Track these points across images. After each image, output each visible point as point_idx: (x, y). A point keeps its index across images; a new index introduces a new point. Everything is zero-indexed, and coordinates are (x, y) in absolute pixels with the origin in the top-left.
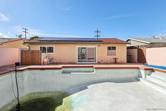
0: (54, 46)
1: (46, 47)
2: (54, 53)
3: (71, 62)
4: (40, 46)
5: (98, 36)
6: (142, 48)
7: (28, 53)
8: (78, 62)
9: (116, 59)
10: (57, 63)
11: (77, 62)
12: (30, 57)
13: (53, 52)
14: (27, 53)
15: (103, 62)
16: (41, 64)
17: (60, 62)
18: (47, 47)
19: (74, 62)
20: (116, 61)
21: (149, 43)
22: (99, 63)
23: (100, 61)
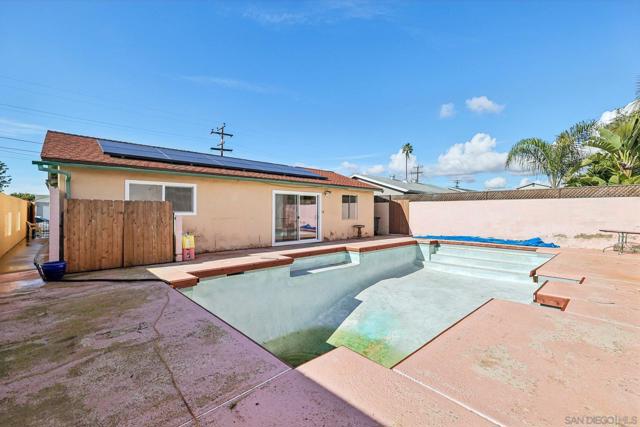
0: (194, 186)
1: (161, 186)
2: (195, 213)
3: (255, 242)
4: (128, 182)
5: (223, 150)
6: (399, 202)
7: (103, 214)
8: (277, 241)
9: (359, 227)
10: (207, 252)
11: (274, 244)
12: (118, 233)
13: (190, 209)
14: (99, 214)
15: (334, 237)
16: (174, 261)
17: (218, 248)
18: (167, 188)
19: (264, 242)
20: (359, 233)
21: (406, 190)
22: (326, 241)
23: (328, 235)
